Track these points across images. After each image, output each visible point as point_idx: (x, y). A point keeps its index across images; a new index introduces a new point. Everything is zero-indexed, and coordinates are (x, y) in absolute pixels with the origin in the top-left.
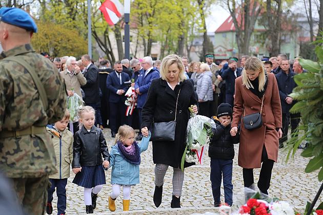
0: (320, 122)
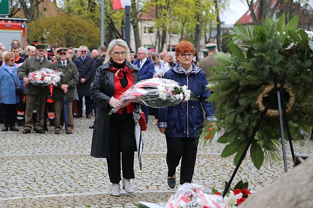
0: (233, 111)
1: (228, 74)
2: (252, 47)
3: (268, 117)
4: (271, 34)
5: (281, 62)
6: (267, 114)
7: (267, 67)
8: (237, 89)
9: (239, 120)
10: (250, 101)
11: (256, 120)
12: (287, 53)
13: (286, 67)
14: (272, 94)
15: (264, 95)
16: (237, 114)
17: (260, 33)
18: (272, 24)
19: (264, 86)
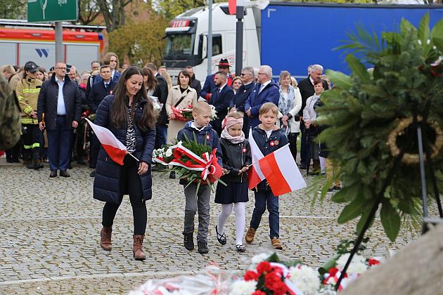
0: (353, 155)
1: (343, 103)
2: (379, 62)
3: (405, 164)
4: (408, 44)
5: (423, 84)
6: (403, 160)
7: (402, 92)
8: (358, 124)
9: (362, 169)
10: (377, 141)
11: (387, 169)
12: (432, 71)
13: (430, 91)
14: (410, 131)
15: (398, 133)
16: (359, 161)
17: (393, 43)
18: (409, 29)
19: (398, 119)
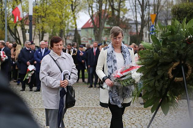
0: (153, 78)
1: (151, 55)
2: (166, 38)
3: (175, 82)
4: (177, 31)
5: (184, 48)
7: (176, 51)
8: (157, 64)
9: (157, 84)
10: (164, 72)
11: (167, 84)
12: (188, 42)
13: (186, 51)
14: (178, 67)
15: (173, 68)
16: (156, 80)
18: (178, 24)
19: (173, 62)
